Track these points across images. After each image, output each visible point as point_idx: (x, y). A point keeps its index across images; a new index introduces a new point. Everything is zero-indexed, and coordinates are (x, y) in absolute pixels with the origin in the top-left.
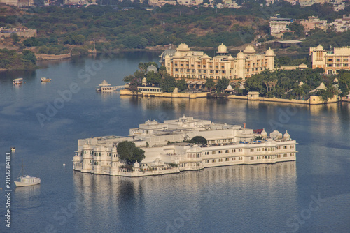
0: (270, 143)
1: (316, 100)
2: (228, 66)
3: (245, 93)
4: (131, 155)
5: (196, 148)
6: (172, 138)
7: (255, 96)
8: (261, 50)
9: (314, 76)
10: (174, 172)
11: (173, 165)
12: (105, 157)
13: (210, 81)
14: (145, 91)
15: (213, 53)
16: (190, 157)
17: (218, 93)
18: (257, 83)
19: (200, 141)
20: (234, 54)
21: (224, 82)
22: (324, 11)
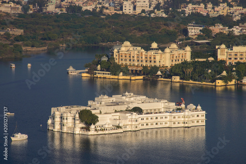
0: (187, 113)
1: (220, 83)
2: (158, 58)
3: (170, 77)
4: (88, 119)
5: (135, 115)
6: (118, 108)
7: (177, 79)
8: (181, 47)
9: (221, 65)
11: (118, 127)
12: (70, 120)
13: (145, 68)
14: (99, 75)
15: (148, 48)
16: (130, 122)
17: (151, 76)
18: (179, 69)
19: (138, 110)
20: (163, 49)
21: (155, 69)
22: (226, 21)
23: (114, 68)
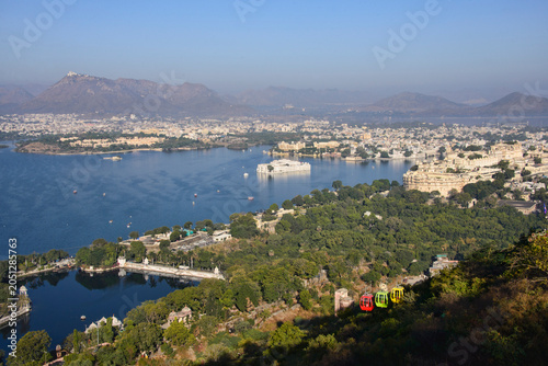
0: (304, 165)
2: (294, 147)
3: (298, 153)
4: (271, 169)
5: (286, 167)
6: (281, 164)
7: (301, 154)
8: (302, 143)
9: (315, 149)
10: (281, 173)
11: (281, 171)
12: (264, 169)
13: (290, 150)
14: (274, 152)
15: (290, 143)
16: (285, 169)
17: (292, 153)
18: (301, 151)
19: (288, 165)
20: (296, 144)
21: (293, 150)
22: (317, 134)
23: (278, 150)
